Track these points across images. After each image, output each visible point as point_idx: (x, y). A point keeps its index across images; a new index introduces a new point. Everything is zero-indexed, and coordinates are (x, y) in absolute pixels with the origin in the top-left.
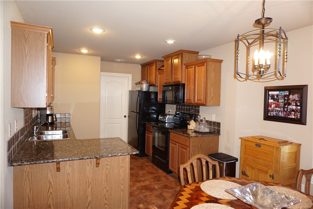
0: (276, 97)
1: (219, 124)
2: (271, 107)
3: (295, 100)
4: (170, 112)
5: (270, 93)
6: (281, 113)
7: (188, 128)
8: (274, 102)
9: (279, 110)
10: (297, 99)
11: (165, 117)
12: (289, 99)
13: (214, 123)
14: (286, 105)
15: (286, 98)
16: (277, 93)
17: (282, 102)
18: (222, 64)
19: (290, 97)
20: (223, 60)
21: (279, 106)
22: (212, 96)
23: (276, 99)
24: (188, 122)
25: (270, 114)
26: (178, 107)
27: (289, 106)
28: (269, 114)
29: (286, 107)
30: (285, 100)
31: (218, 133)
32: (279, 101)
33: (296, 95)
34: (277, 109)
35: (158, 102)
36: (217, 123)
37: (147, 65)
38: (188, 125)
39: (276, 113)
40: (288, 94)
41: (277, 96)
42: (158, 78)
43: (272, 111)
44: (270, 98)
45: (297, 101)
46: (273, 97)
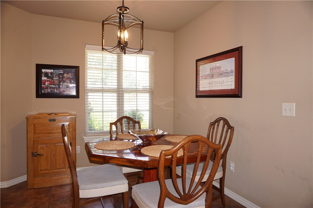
0: (50, 75)
2: (45, 84)
3: (69, 78)
5: (43, 70)
6: (57, 90)
8: (48, 80)
9: (54, 87)
10: (71, 77)
12: (63, 77)
14: (60, 83)
15: (61, 76)
16: (52, 71)
17: (57, 80)
19: (64, 76)
21: (54, 83)
23: (50, 77)
25: (45, 92)
27: (64, 83)
28: (43, 92)
29: (62, 84)
30: (59, 78)
32: (54, 78)
33: (70, 74)
34: (52, 86)
39: (51, 90)
40: (62, 72)
41: (51, 73)
43: (47, 88)
44: (43, 75)
45: (71, 79)
46: (46, 75)
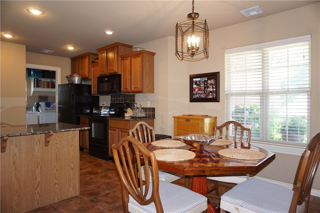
0: (198, 83)
1: (153, 110)
2: (195, 91)
3: (211, 84)
4: (104, 104)
5: (194, 80)
6: (203, 95)
7: (125, 116)
8: (197, 87)
9: (201, 92)
10: (213, 83)
11: (101, 109)
12: (207, 84)
13: (149, 109)
14: (205, 89)
15: (206, 83)
16: (199, 79)
17: (203, 86)
18: (155, 56)
19: (208, 82)
20: (155, 53)
21: (201, 90)
22: (147, 84)
23: (198, 84)
24: (125, 110)
25: (195, 97)
26: (113, 99)
27: (208, 89)
28: (194, 97)
29: (206, 90)
30: (205, 84)
31: (153, 116)
32: (201, 85)
33: (212, 80)
34: (200, 92)
35: (92, 95)
36: (152, 108)
37: (78, 59)
38: (125, 113)
39: (199, 96)
40: (207, 79)
41: (199, 81)
42: (91, 71)
43: (196, 94)
44: (194, 83)
45: (213, 84)
46: (196, 82)
